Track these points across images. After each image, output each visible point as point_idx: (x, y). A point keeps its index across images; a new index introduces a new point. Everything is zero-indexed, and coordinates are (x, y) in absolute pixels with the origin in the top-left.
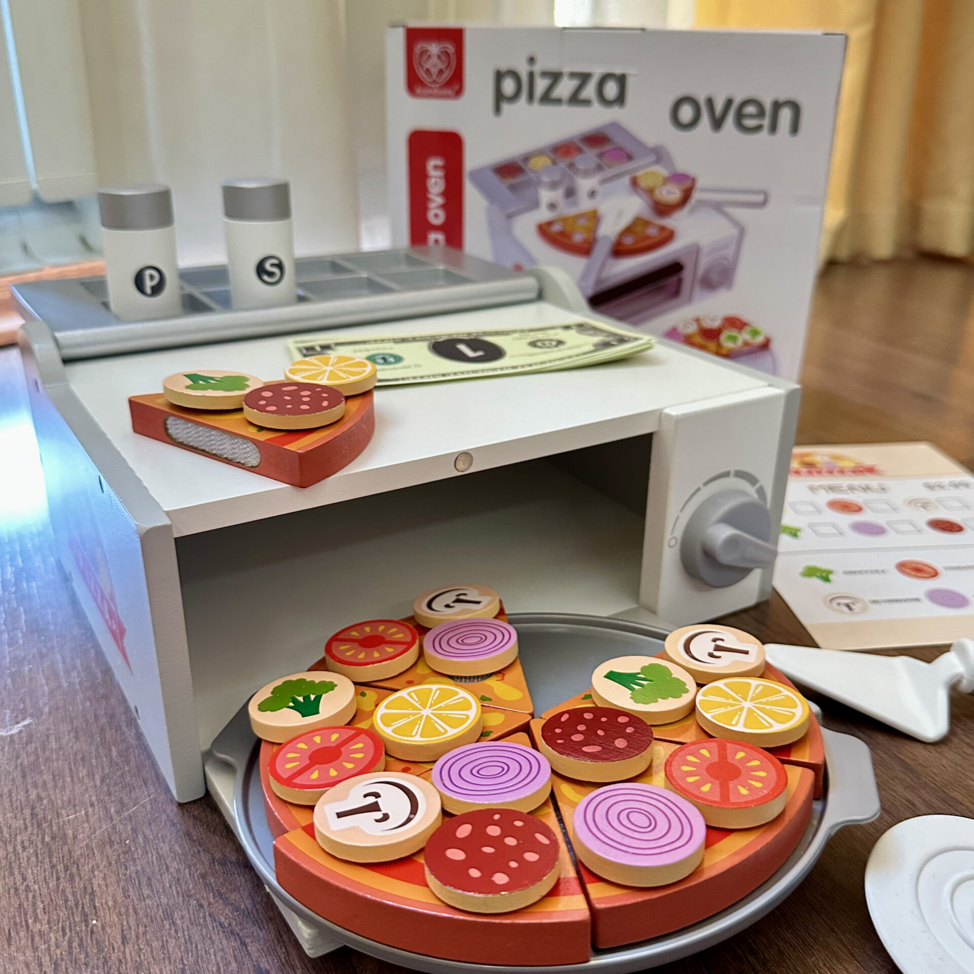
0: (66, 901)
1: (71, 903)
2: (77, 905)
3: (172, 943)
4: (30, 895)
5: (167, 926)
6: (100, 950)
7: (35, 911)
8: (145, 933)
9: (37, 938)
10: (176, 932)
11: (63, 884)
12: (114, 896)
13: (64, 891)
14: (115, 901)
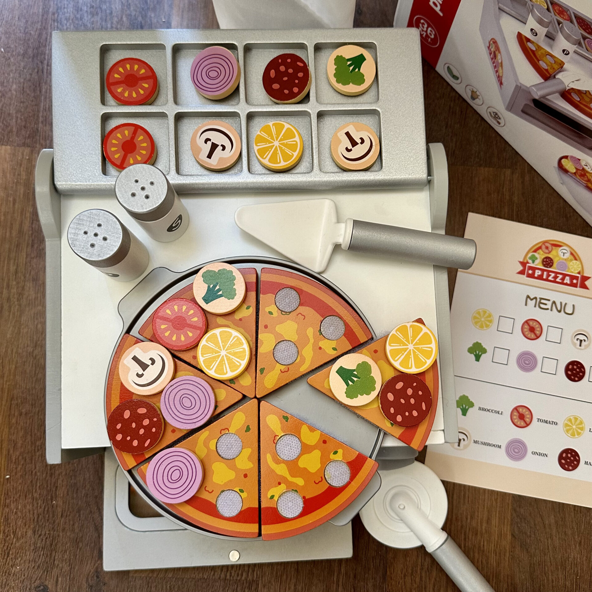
0: (47, 486)
1: (49, 488)
2: (51, 490)
3: (76, 525)
4: (36, 477)
5: (77, 516)
6: (53, 517)
7: (36, 486)
8: (69, 515)
9: (35, 500)
10: (80, 520)
11: (48, 478)
12: (63, 492)
13: (47, 481)
14: (63, 495)
